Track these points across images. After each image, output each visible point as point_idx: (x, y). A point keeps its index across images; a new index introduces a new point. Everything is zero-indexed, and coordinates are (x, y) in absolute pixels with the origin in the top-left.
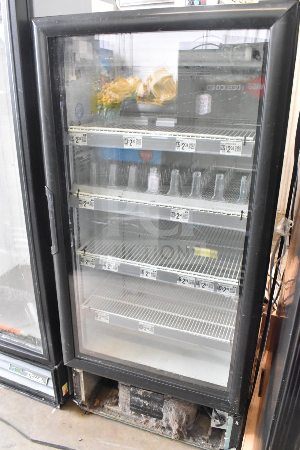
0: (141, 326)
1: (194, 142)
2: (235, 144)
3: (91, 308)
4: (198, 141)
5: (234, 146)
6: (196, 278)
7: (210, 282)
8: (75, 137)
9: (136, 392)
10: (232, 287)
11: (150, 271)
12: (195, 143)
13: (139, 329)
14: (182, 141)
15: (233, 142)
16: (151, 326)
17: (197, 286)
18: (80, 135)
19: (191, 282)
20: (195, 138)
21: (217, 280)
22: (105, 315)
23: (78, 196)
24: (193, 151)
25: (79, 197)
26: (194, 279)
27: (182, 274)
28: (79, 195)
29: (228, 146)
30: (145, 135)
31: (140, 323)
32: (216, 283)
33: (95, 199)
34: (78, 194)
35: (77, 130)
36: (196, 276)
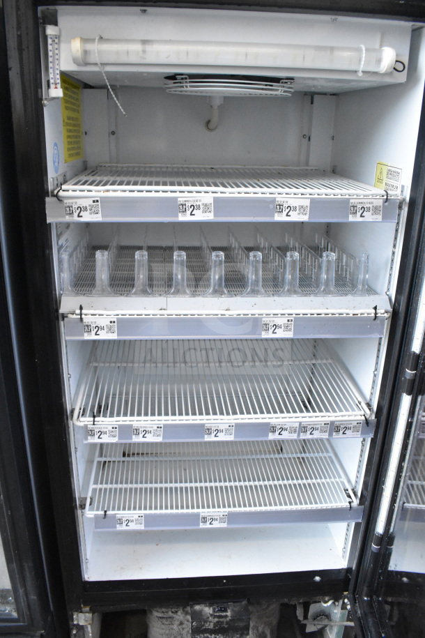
0: (204, 520)
1: (307, 203)
2: (372, 203)
3: (108, 513)
4: (313, 201)
5: (371, 206)
6: (300, 423)
7: (323, 423)
8: (75, 206)
9: (204, 625)
10: (356, 424)
11: (221, 427)
12: (309, 205)
13: (201, 524)
14: (287, 202)
15: (369, 201)
16: (221, 514)
17: (301, 434)
18: (86, 203)
19: (293, 430)
20: (308, 196)
21: (333, 419)
22: (136, 517)
23: (81, 319)
24: (305, 218)
25: (84, 321)
26: (297, 425)
27: (277, 420)
28: (83, 316)
29: (361, 207)
30: (219, 195)
31: (201, 514)
32: (332, 423)
33: (117, 318)
34: (81, 314)
35: (78, 194)
36: (300, 420)
